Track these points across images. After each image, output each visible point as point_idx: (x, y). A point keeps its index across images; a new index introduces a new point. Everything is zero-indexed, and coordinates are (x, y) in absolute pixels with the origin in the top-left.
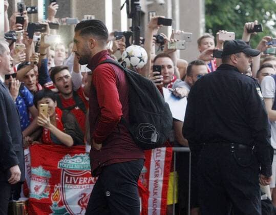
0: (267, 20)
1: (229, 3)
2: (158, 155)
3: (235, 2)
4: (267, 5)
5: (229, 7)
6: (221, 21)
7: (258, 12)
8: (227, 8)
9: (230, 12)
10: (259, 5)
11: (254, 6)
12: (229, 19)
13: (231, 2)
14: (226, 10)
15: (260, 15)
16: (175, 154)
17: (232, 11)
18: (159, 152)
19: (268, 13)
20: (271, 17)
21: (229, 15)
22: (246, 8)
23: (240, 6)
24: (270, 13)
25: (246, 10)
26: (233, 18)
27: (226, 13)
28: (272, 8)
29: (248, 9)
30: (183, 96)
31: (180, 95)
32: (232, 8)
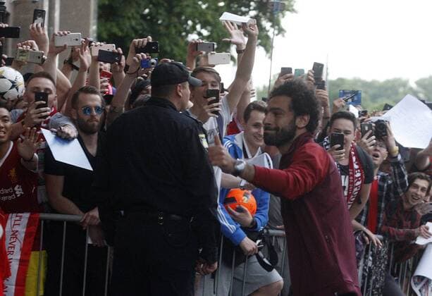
0: (188, 32)
1: (135, 5)
2: (17, 223)
3: (143, 4)
4: (189, 10)
5: (133, 11)
6: (122, 30)
7: (175, 20)
8: (131, 11)
9: (135, 18)
10: (177, 10)
11: (170, 11)
12: (133, 28)
13: (137, 3)
14: (130, 15)
15: (178, 25)
16: (42, 222)
17: (138, 17)
18: (18, 218)
19: (190, 23)
20: (194, 28)
21: (133, 23)
22: (158, 13)
23: (150, 9)
24: (193, 22)
25: (159, 17)
26: (138, 27)
27: (129, 18)
28: (197, 15)
29: (161, 14)
30: (72, 136)
31: (68, 134)
32: (138, 13)
